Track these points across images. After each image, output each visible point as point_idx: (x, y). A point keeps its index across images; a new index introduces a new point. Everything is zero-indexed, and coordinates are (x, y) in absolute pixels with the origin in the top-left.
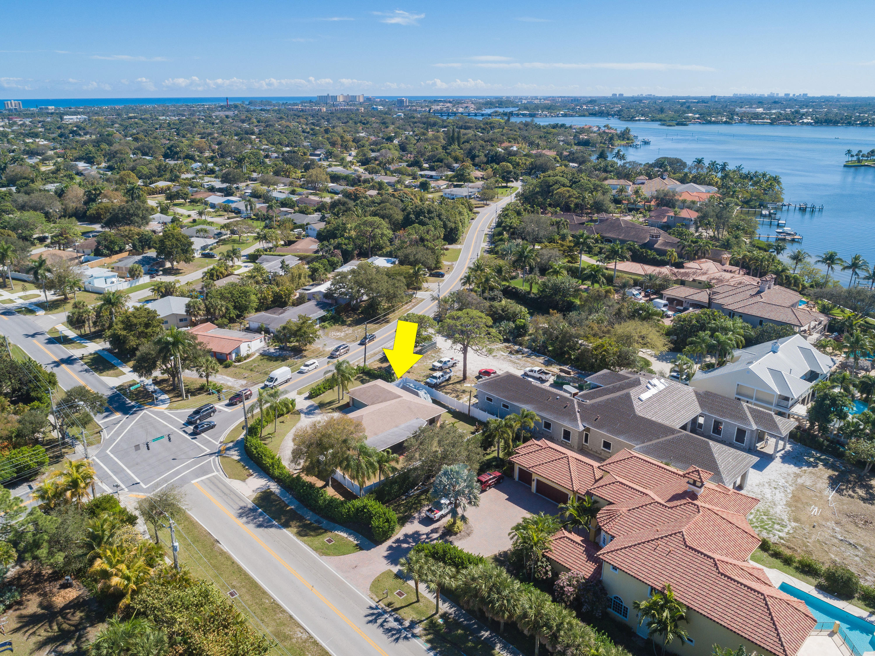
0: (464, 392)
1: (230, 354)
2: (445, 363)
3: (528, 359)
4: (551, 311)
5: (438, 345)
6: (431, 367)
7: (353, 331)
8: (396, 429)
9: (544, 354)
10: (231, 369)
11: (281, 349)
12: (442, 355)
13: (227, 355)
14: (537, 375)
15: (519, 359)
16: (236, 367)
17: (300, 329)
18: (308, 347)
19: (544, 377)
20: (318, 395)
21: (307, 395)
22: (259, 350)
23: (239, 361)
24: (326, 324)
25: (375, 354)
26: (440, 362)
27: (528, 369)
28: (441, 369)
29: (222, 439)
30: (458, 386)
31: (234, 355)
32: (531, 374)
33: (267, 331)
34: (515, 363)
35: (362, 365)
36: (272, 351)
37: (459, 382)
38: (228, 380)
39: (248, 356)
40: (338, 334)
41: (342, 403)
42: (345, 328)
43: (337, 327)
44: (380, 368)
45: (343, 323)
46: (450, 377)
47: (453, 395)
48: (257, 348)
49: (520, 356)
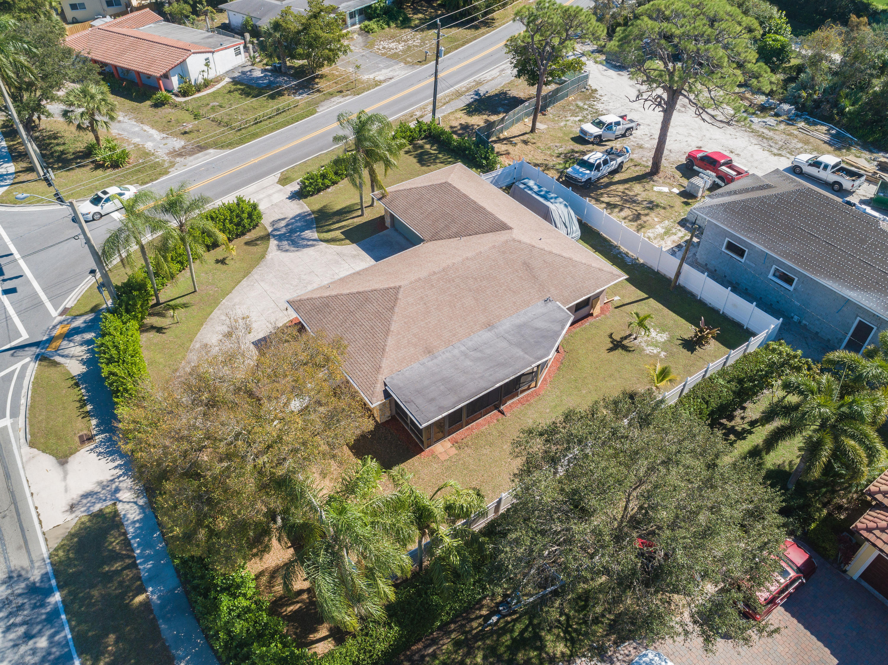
0: (652, 206)
1: (166, 76)
2: (610, 127)
3: (791, 129)
4: (854, 18)
5: (592, 83)
6: (576, 132)
7: (423, 40)
8: (486, 335)
9: (827, 119)
10: (166, 110)
11: (277, 71)
12: (599, 106)
13: (159, 79)
14: (829, 176)
15: (770, 128)
16: (175, 106)
17: (306, 28)
18: (325, 70)
19: (846, 182)
20: (319, 191)
21: (295, 187)
22: (232, 71)
23: (184, 93)
24: (373, 24)
25: (459, 94)
26: (599, 124)
27: (804, 158)
28: (599, 141)
29: (70, 302)
30: (637, 188)
31: (175, 80)
32: (813, 171)
33: (255, 32)
34: (762, 136)
35: (427, 119)
36: (258, 73)
37: (638, 179)
38: (150, 137)
39: (207, 84)
40: (393, 45)
41: (369, 215)
42: (407, 33)
43: (392, 30)
44: (465, 127)
45: (405, 23)
46: (621, 166)
47: (626, 212)
48: (229, 67)
49: (771, 121)
